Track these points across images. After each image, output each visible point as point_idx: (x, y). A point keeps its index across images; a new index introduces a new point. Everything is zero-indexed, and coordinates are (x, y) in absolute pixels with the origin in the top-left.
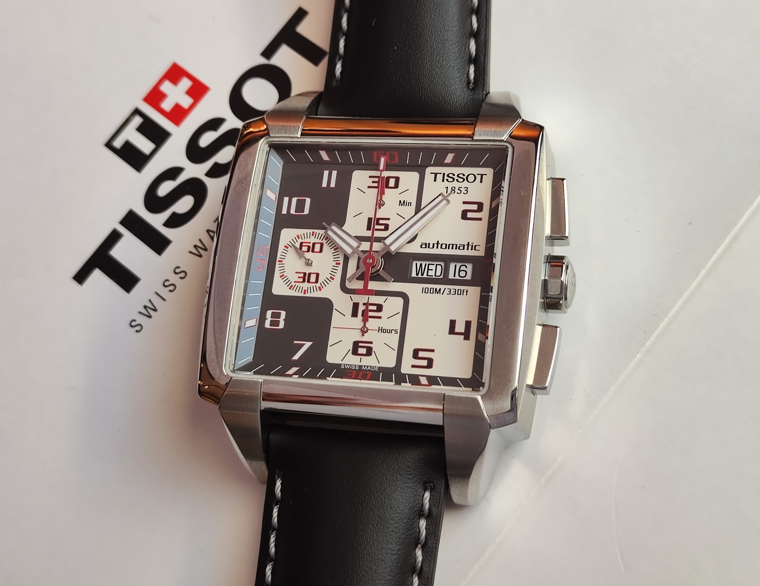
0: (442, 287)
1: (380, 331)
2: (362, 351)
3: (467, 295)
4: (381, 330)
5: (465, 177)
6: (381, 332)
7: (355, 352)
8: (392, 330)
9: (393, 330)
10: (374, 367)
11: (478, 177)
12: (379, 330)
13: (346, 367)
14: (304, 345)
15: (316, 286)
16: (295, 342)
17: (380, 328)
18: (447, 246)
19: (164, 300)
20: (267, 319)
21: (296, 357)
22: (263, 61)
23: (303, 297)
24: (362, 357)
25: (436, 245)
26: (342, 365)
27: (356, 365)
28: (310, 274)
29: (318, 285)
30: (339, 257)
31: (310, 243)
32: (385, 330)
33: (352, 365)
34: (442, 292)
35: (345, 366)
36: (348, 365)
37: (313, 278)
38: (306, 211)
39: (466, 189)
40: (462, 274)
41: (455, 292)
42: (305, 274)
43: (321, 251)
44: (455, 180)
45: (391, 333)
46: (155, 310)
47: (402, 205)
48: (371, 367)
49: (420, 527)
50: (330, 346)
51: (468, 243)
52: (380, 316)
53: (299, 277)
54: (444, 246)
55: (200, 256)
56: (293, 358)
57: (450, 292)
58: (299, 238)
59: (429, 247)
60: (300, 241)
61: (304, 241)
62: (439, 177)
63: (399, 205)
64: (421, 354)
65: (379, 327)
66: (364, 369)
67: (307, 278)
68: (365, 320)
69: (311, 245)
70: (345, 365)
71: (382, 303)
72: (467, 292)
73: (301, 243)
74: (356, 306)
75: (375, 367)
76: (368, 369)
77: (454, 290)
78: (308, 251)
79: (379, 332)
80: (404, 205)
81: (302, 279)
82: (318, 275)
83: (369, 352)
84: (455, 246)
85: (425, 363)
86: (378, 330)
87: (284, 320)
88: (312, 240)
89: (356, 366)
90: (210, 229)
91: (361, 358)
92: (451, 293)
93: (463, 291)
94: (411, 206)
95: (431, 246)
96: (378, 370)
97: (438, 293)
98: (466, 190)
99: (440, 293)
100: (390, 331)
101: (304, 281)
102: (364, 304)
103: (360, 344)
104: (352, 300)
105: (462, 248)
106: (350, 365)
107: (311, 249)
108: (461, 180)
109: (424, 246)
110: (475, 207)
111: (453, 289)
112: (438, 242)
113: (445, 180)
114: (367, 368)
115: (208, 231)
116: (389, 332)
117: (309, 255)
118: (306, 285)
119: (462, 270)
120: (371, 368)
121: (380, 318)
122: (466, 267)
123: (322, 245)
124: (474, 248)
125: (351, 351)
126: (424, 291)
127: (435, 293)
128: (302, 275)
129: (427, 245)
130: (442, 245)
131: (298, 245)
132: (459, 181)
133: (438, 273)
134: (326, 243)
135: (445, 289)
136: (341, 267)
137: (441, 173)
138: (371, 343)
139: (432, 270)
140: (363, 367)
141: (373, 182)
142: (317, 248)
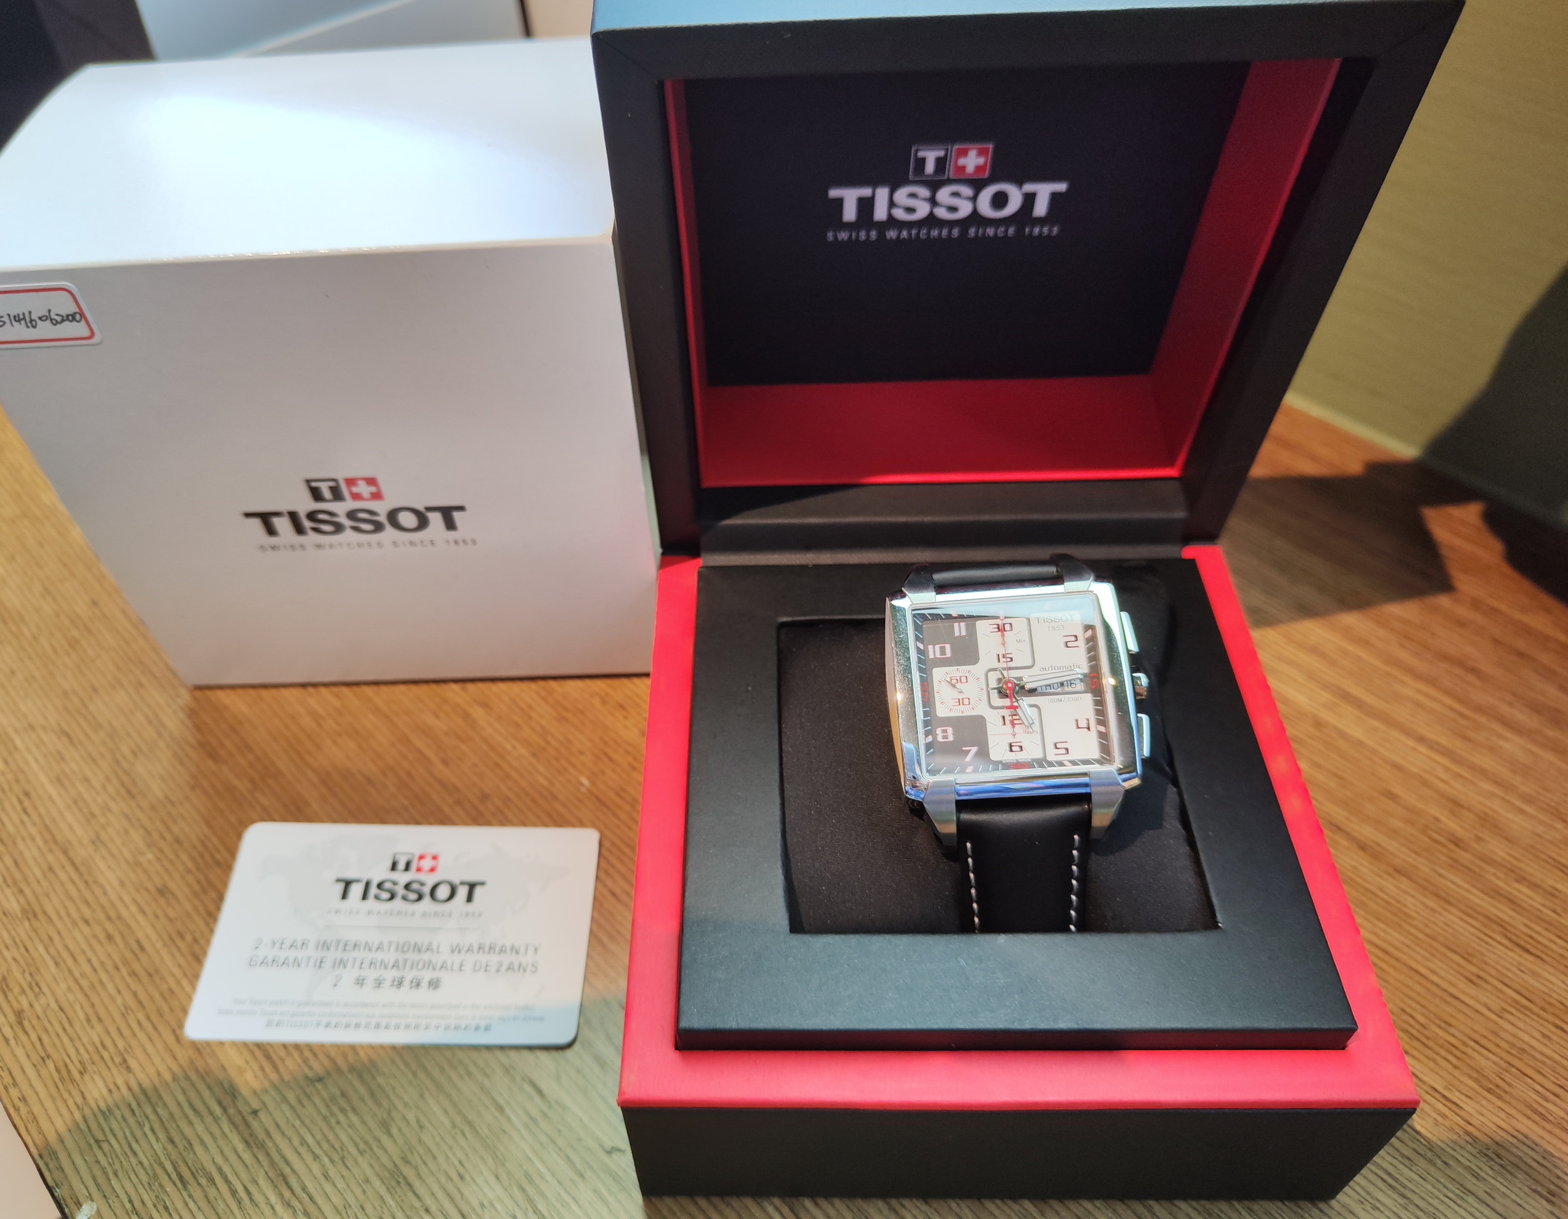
2: (1016, 749)
7: (1011, 750)
9: (1035, 731)
12: (1025, 732)
14: (970, 751)
15: (969, 707)
16: (964, 748)
20: (939, 736)
21: (968, 759)
23: (961, 717)
24: (1017, 753)
26: (1003, 761)
27: (1013, 760)
28: (963, 699)
29: (971, 706)
30: (982, 684)
33: (1011, 760)
36: (1008, 761)
37: (966, 702)
38: (948, 654)
42: (959, 700)
43: (967, 681)
45: (1034, 733)
48: (1025, 759)
50: (991, 748)
53: (955, 703)
56: (965, 760)
58: (948, 674)
60: (949, 676)
61: (952, 675)
64: (1059, 746)
67: (961, 702)
68: (1013, 725)
69: (958, 678)
70: (1006, 761)
73: (951, 678)
74: (1003, 718)
75: (1029, 759)
78: (957, 682)
81: (958, 704)
82: (969, 699)
83: (1022, 749)
85: (1063, 751)
87: (951, 735)
88: (958, 674)
96: (1031, 761)
101: (960, 705)
102: (1009, 716)
103: (1013, 744)
104: (999, 714)
107: (960, 680)
110: (1072, 638)
114: (1023, 760)
117: (958, 685)
118: (962, 707)
123: (967, 677)
125: (1008, 750)
128: (957, 700)
131: (949, 680)
134: (970, 675)
136: (985, 691)
138: (1021, 742)
140: (1020, 760)
142: (964, 679)
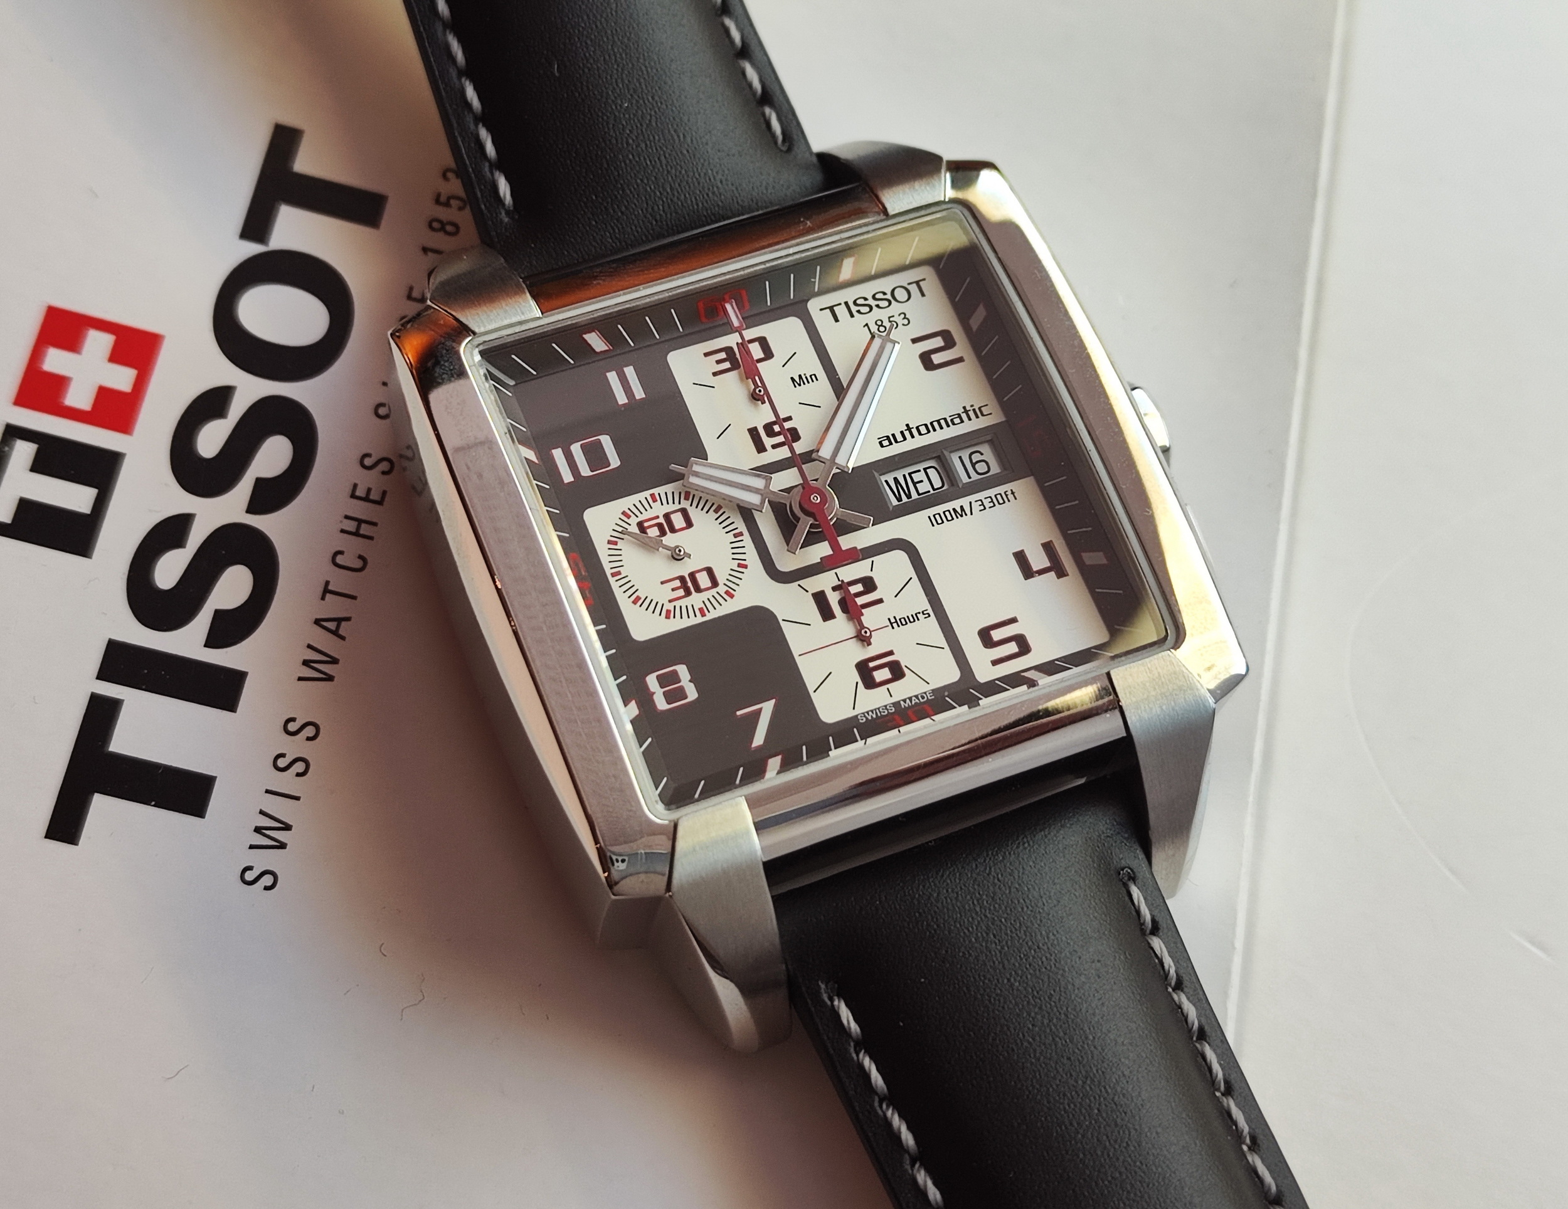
0: (964, 502)
1: (895, 625)
2: (882, 675)
3: (1016, 499)
4: (896, 622)
5: (889, 296)
6: (899, 626)
7: (870, 683)
8: (916, 614)
9: (919, 613)
10: (925, 695)
11: (913, 289)
12: (891, 624)
13: (870, 718)
14: (759, 711)
15: (718, 593)
16: (739, 713)
17: (893, 620)
18: (930, 428)
19: (297, 798)
20: (654, 693)
21: (759, 739)
22: (252, 249)
23: (703, 625)
24: (888, 686)
25: (907, 434)
26: (859, 717)
27: (886, 706)
28: (692, 575)
29: (721, 589)
30: (733, 523)
31: (658, 517)
32: (903, 620)
33: (879, 709)
34: (968, 512)
35: (865, 716)
36: (870, 713)
37: (703, 580)
38: (615, 462)
39: (903, 316)
40: (982, 468)
41: (992, 501)
42: (682, 579)
43: (689, 524)
44: (874, 308)
45: (918, 619)
46: (287, 827)
47: (800, 385)
48: (916, 697)
49: (1159, 956)
50: (815, 691)
51: (964, 408)
52: (878, 597)
53: (673, 590)
54: (923, 430)
55: (330, 678)
56: (754, 745)
57: (983, 504)
58: (629, 517)
59: (896, 442)
60: (634, 521)
61: (641, 518)
62: (841, 311)
63: (795, 387)
64: (997, 635)
65: (889, 619)
66: (907, 705)
67: (690, 584)
69: (661, 520)
70: (866, 714)
71: (869, 574)
72: (1013, 493)
73: (640, 525)
74: (820, 598)
75: (925, 693)
76: (913, 703)
77: (989, 500)
78: (663, 533)
79: (893, 628)
80: (804, 384)
81: (682, 590)
82: (710, 571)
83: (897, 672)
84: (942, 422)
85: (1012, 648)
86: (889, 624)
87: (690, 681)
88: (659, 510)
89: (888, 707)
90: (319, 617)
91: (888, 689)
92: (987, 507)
93: (1007, 495)
94: (817, 380)
95: (899, 438)
96: (933, 697)
97: (962, 516)
98: (905, 318)
99: (966, 515)
100: (915, 618)
101: (688, 593)
102: (834, 589)
103: (872, 665)
104: (807, 591)
105: (957, 421)
106: (875, 710)
107: (667, 526)
108: (884, 304)
109: (886, 443)
110: (938, 342)
111: (986, 498)
112: (907, 425)
113: (855, 313)
114: (911, 702)
115: (317, 622)
116: (912, 620)
117: (670, 540)
118: (696, 599)
119: (978, 462)
120: (919, 700)
121: (880, 601)
122: (982, 454)
123: (684, 512)
124: (979, 413)
125: (861, 684)
126: (934, 521)
127: (957, 518)
128: (677, 583)
129: (891, 440)
130: (917, 428)
131: (634, 529)
132: (881, 306)
133: (937, 483)
134: (691, 505)
135: (971, 503)
136: (747, 539)
137: (840, 304)
138: (891, 653)
139: (922, 481)
140: (902, 703)
141: (718, 362)
142: (678, 521)
